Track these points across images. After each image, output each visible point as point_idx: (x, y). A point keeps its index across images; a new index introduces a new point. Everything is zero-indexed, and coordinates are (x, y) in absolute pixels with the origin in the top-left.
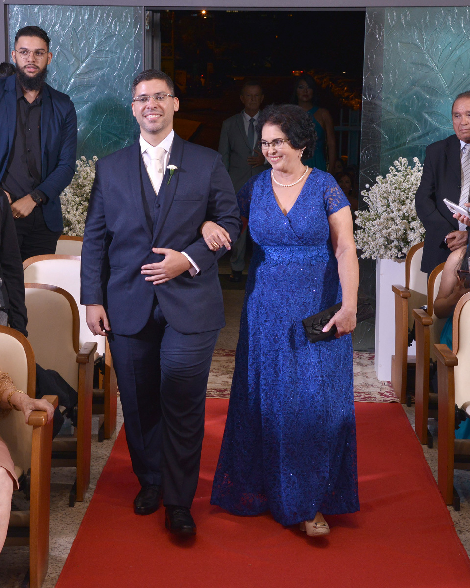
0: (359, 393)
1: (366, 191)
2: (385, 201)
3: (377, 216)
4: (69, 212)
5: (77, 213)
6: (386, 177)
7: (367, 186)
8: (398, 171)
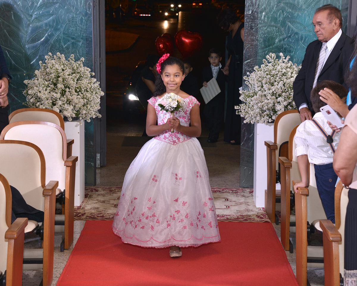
0: (243, 216)
1: (247, 77)
2: (260, 84)
3: (254, 94)
4: (40, 92)
5: (46, 92)
6: (261, 67)
7: (248, 73)
8: (269, 63)
